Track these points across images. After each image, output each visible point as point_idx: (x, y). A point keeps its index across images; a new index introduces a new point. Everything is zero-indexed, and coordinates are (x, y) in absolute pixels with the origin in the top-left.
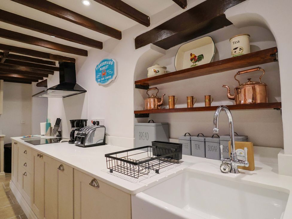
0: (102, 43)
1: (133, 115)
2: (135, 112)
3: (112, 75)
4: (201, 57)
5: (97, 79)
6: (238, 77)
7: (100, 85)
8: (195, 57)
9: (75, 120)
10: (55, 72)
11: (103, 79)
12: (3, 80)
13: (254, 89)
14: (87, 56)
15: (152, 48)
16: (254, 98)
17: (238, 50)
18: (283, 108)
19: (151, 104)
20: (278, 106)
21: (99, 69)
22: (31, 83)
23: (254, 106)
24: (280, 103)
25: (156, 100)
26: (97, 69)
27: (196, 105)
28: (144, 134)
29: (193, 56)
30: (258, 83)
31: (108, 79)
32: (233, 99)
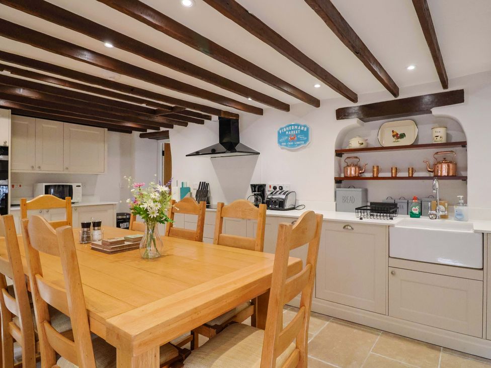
0: (289, 105)
1: (333, 181)
2: (335, 178)
3: (306, 141)
4: (402, 136)
5: (280, 143)
6: (436, 156)
7: (282, 148)
8: (397, 134)
9: (257, 185)
10: (189, 123)
11: (292, 143)
12: (107, 129)
13: (448, 166)
14: (262, 115)
15: (358, 122)
16: (448, 173)
17: (438, 138)
18: (468, 180)
19: (352, 172)
20: (465, 179)
21: (286, 132)
22: (131, 133)
23: (448, 177)
24: (467, 177)
25: (357, 168)
26: (280, 131)
27: (399, 175)
28: (349, 198)
29: (395, 134)
30: (451, 162)
31: (299, 145)
32: (432, 172)
